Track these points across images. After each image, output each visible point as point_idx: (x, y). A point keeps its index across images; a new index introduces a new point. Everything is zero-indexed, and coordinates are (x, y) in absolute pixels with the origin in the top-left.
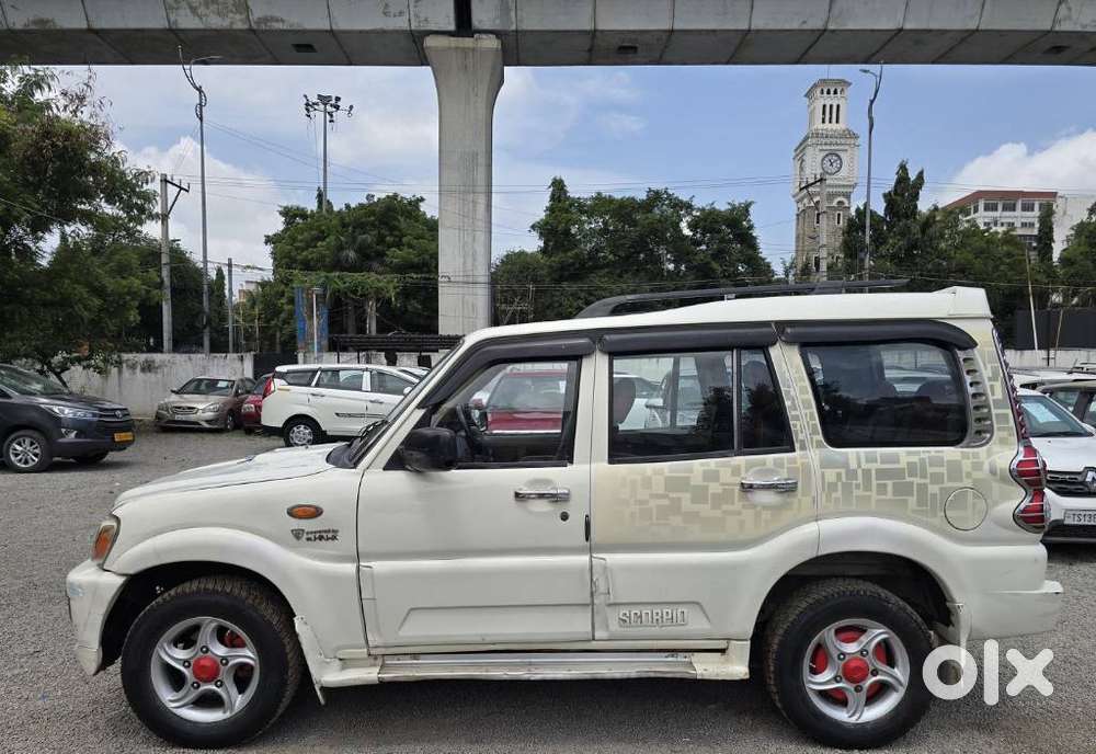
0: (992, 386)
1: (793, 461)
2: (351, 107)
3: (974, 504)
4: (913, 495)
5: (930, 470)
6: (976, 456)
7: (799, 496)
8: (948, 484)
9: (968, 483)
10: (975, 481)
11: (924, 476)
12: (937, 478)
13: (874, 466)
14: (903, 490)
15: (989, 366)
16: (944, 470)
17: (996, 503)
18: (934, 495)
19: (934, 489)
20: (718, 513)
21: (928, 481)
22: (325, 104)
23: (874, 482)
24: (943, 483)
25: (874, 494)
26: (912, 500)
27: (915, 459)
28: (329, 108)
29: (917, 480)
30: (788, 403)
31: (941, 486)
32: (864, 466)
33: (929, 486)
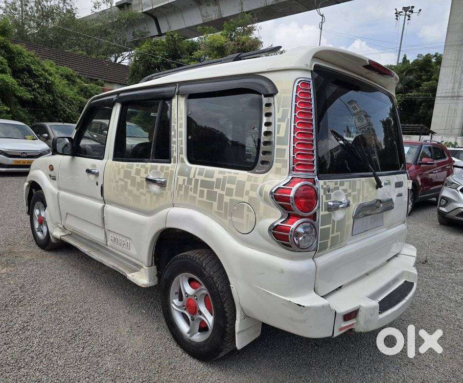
0: (279, 126)
1: (167, 168)
2: (420, 10)
3: (248, 215)
4: (215, 201)
5: (227, 186)
6: (256, 179)
7: (167, 191)
8: (234, 197)
9: (246, 198)
10: (251, 198)
11: (223, 190)
12: (229, 192)
13: (201, 178)
14: (212, 196)
15: (281, 109)
16: (234, 187)
17: (261, 219)
18: (226, 203)
19: (227, 199)
20: (138, 193)
21: (224, 193)
22: (406, 11)
23: (199, 188)
24: (232, 196)
25: (197, 196)
26: (215, 204)
27: (221, 176)
28: (408, 13)
29: (219, 191)
30: (173, 133)
31: (231, 197)
32: (197, 177)
33: (225, 196)
